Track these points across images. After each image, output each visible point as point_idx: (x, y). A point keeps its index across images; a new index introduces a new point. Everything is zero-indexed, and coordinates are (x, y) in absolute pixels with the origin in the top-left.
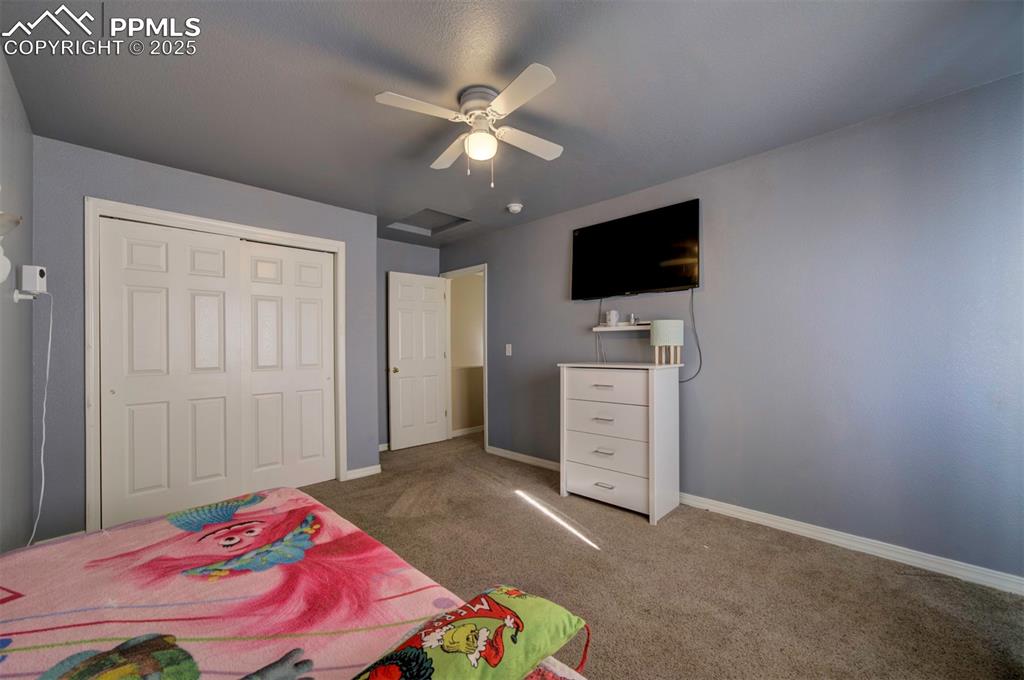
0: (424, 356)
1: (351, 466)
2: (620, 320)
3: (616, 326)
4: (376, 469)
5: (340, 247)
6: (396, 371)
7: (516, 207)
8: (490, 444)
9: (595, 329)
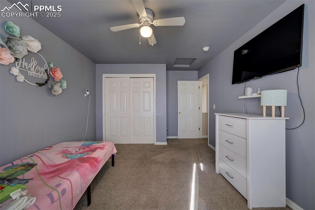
0: (191, 109)
1: (157, 141)
2: (253, 92)
3: (251, 95)
4: (166, 143)
5: (154, 75)
6: (180, 113)
7: (206, 49)
8: (209, 143)
9: (239, 97)
